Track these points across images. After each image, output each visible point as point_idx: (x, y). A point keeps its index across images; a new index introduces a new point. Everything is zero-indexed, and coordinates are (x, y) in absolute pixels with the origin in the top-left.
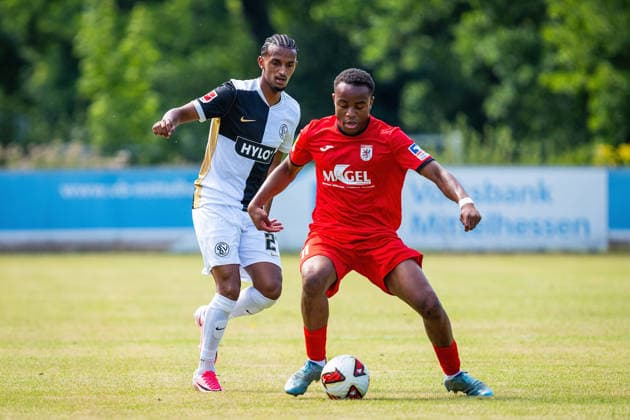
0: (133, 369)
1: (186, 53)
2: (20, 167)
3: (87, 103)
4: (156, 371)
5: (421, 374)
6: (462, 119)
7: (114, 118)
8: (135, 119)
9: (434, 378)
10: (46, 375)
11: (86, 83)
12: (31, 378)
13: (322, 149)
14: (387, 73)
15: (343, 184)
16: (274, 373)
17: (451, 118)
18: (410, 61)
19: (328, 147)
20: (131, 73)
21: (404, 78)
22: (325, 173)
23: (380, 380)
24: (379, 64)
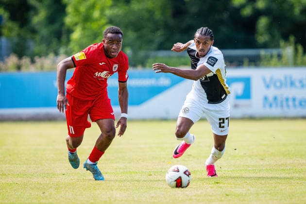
0: (98, 189)
3: (70, 31)
4: (112, 191)
5: (269, 190)
6: (292, 38)
9: (277, 193)
11: (69, 20)
12: (37, 195)
13: (100, 64)
14: (247, 12)
17: (286, 38)
18: (261, 4)
19: (103, 63)
20: (96, 14)
21: (257, 14)
23: (246, 194)
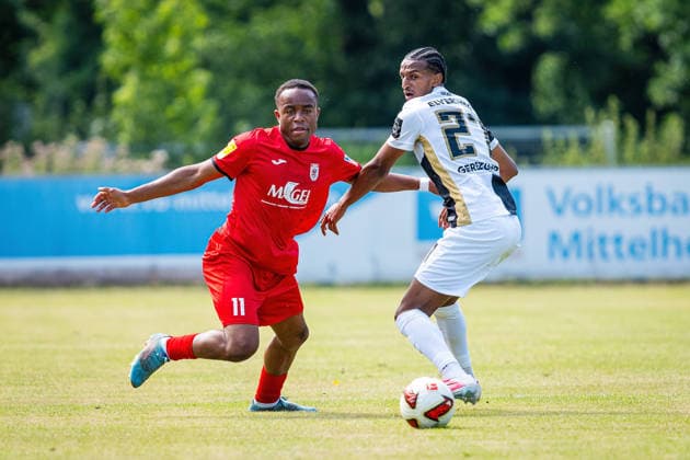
0: (176, 442)
1: (243, 18)
2: (22, 172)
3: (112, 85)
4: (208, 445)
5: (562, 445)
6: (614, 103)
7: (148, 106)
8: (177, 107)
9: (580, 450)
10: (59, 452)
11: (110, 59)
12: (38, 454)
13: (274, 162)
14: (512, 42)
15: (289, 204)
16: (365, 446)
17: (599, 102)
18: (544, 26)
19: (281, 161)
20: (172, 46)
21: (536, 48)
22: (273, 187)
23: (508, 454)
24: (503, 30)
